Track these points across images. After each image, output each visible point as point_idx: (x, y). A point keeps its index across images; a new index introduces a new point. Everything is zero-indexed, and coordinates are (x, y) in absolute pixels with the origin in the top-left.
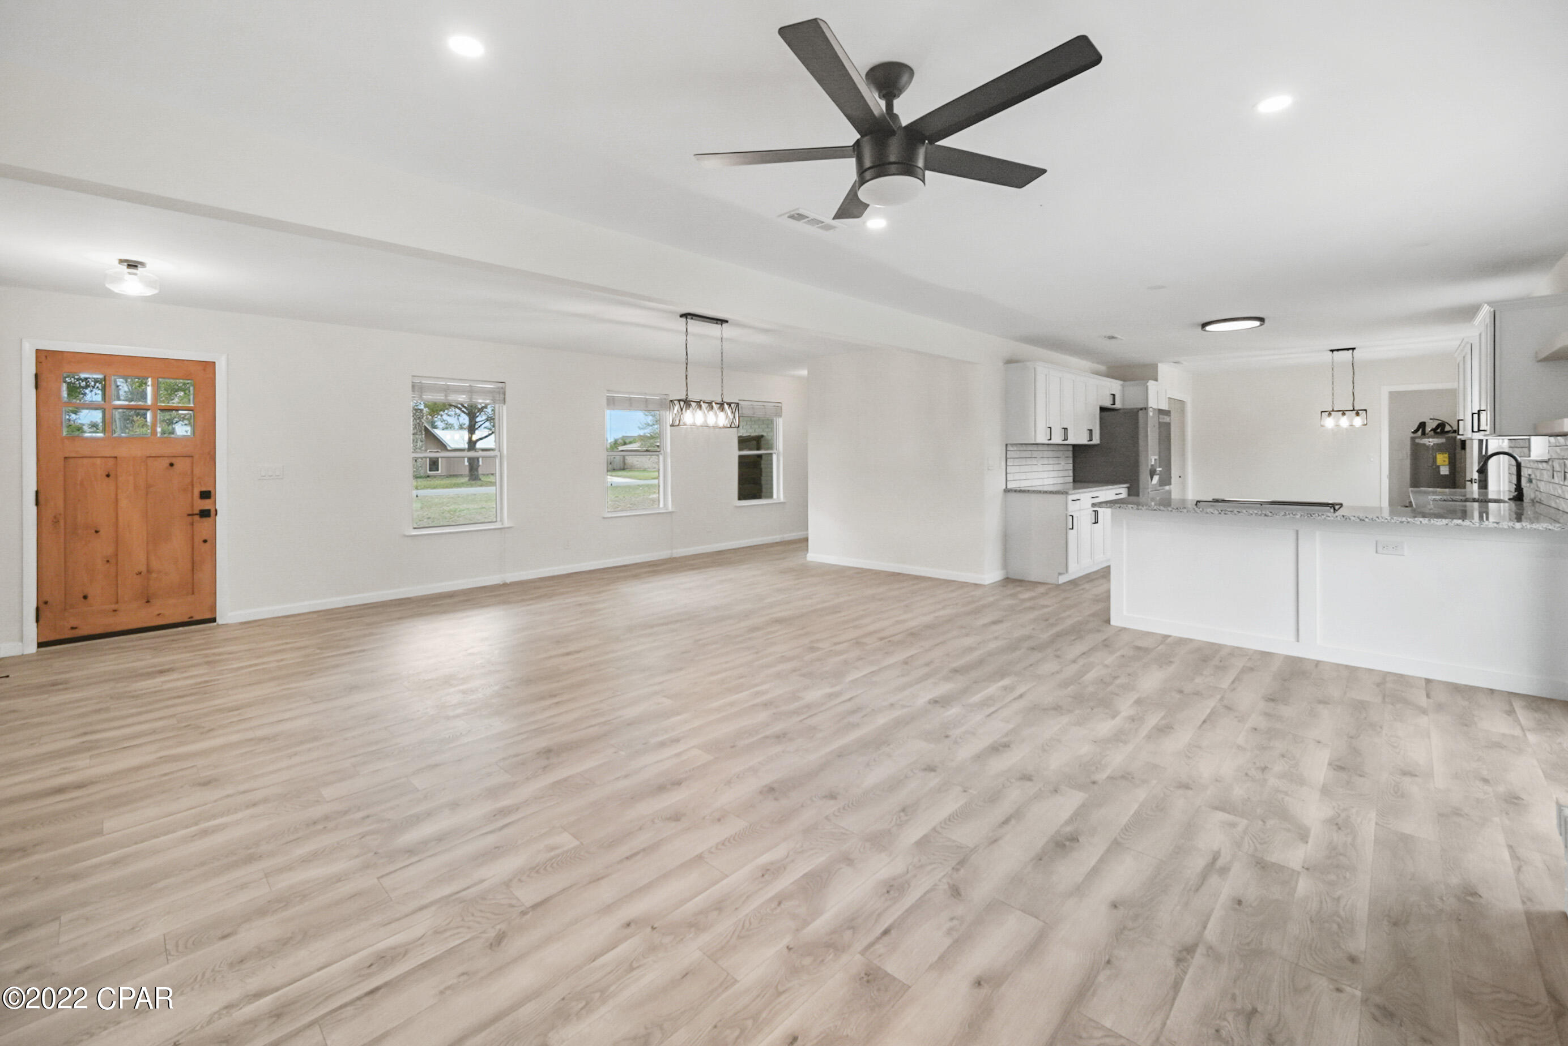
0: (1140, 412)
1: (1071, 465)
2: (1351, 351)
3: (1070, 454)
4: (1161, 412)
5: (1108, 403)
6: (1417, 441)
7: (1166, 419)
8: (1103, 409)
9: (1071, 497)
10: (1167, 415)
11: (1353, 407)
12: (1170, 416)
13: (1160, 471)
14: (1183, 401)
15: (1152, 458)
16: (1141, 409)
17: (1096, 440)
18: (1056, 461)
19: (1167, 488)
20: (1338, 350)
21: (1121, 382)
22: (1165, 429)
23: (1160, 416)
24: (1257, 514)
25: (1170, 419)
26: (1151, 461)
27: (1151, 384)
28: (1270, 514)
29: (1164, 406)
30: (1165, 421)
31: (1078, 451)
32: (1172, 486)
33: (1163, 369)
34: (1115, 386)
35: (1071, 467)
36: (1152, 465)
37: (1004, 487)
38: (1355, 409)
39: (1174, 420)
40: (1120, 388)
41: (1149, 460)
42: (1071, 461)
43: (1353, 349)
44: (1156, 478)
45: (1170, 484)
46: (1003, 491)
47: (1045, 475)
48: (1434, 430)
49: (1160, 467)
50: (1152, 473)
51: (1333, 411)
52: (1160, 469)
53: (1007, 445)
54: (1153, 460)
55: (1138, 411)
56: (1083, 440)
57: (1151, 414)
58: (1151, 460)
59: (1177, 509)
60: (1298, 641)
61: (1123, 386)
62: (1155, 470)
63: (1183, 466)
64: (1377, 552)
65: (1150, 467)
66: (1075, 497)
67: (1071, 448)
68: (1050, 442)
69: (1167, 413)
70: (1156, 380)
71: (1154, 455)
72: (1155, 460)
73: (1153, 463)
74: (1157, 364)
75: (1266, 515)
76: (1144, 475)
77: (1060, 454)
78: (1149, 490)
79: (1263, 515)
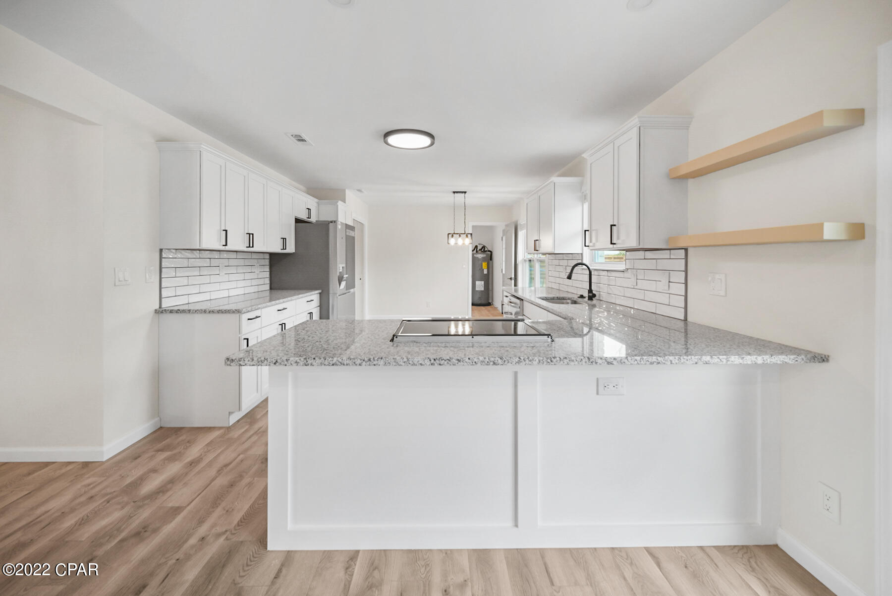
0: (330, 224)
1: (268, 273)
2: (464, 194)
3: (267, 262)
4: (348, 227)
5: (303, 216)
6: (475, 255)
7: (351, 233)
8: (298, 221)
9: (245, 317)
10: (352, 230)
11: (465, 231)
12: (354, 231)
13: (347, 277)
14: (362, 224)
15: (339, 265)
16: (331, 222)
17: (291, 248)
18: (249, 269)
19: (352, 290)
20: (457, 192)
21: (316, 200)
22: (350, 243)
23: (347, 230)
24: (483, 362)
25: (355, 234)
26: (340, 270)
27: (340, 203)
28: (500, 361)
29: (351, 223)
30: (350, 235)
31: (275, 260)
32: (355, 289)
33: (349, 194)
34: (312, 202)
35: (267, 274)
36: (340, 272)
37: (157, 307)
38: (466, 232)
39: (356, 234)
40: (315, 204)
41: (338, 267)
42: (267, 269)
43: (465, 192)
44: (343, 284)
45: (354, 287)
46: (154, 311)
47: (233, 285)
48: (481, 250)
49: (346, 274)
50: (340, 280)
51: (454, 233)
52: (347, 276)
53: (161, 250)
54: (341, 268)
55: (329, 224)
56: (277, 248)
57: (339, 227)
58: (339, 267)
59: (370, 360)
60: (516, 526)
61: (318, 204)
62: (343, 277)
63: (362, 273)
64: (598, 393)
65: (338, 274)
66: (252, 315)
67: (267, 256)
68: (227, 248)
69: (352, 228)
70: (344, 201)
71: (342, 264)
72: (343, 267)
73: (341, 271)
74: (345, 190)
75: (494, 363)
76: (334, 280)
77: (254, 262)
78: (338, 295)
79: (492, 363)
